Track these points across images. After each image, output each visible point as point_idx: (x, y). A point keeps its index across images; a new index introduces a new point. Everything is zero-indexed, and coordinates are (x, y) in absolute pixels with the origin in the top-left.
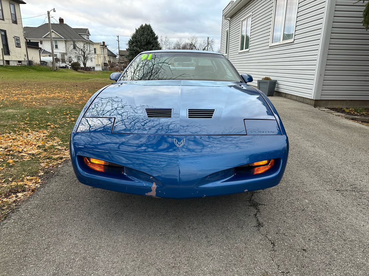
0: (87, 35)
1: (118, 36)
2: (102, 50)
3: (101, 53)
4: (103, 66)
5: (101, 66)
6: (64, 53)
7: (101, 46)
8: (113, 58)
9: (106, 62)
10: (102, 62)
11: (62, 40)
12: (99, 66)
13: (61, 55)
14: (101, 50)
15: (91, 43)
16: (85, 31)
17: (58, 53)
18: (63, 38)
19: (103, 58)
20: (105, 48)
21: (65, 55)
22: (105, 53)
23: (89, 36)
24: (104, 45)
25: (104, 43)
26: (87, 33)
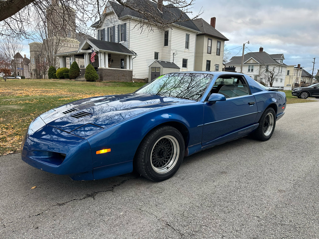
0: (281, 59)
1: (315, 59)
2: (296, 72)
3: (294, 74)
4: (294, 86)
5: (291, 86)
6: (257, 75)
7: (295, 68)
8: (309, 79)
9: (297, 83)
10: (293, 83)
11: (258, 65)
12: (290, 86)
13: (255, 76)
14: (294, 72)
15: (285, 66)
16: (280, 56)
17: (253, 75)
18: (259, 63)
19: (296, 79)
20: (299, 70)
21: (258, 77)
22: (299, 74)
23: (283, 60)
24: (299, 67)
25: (299, 65)
26: (281, 58)
